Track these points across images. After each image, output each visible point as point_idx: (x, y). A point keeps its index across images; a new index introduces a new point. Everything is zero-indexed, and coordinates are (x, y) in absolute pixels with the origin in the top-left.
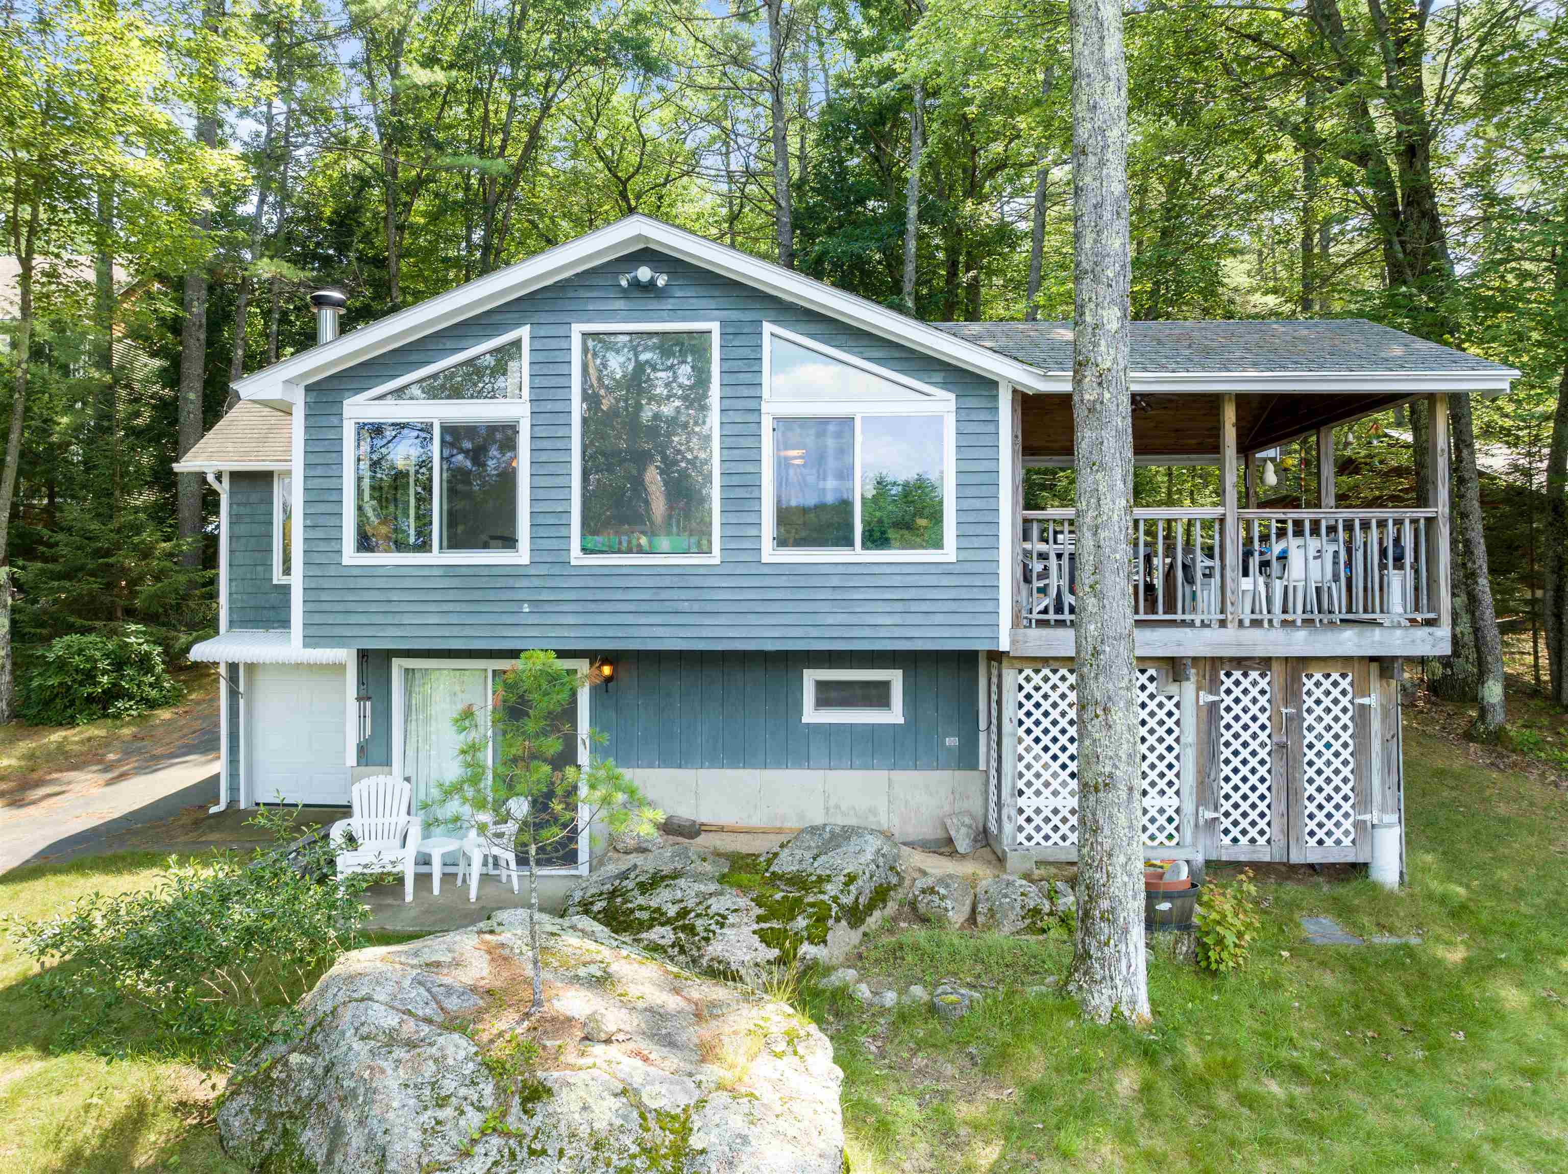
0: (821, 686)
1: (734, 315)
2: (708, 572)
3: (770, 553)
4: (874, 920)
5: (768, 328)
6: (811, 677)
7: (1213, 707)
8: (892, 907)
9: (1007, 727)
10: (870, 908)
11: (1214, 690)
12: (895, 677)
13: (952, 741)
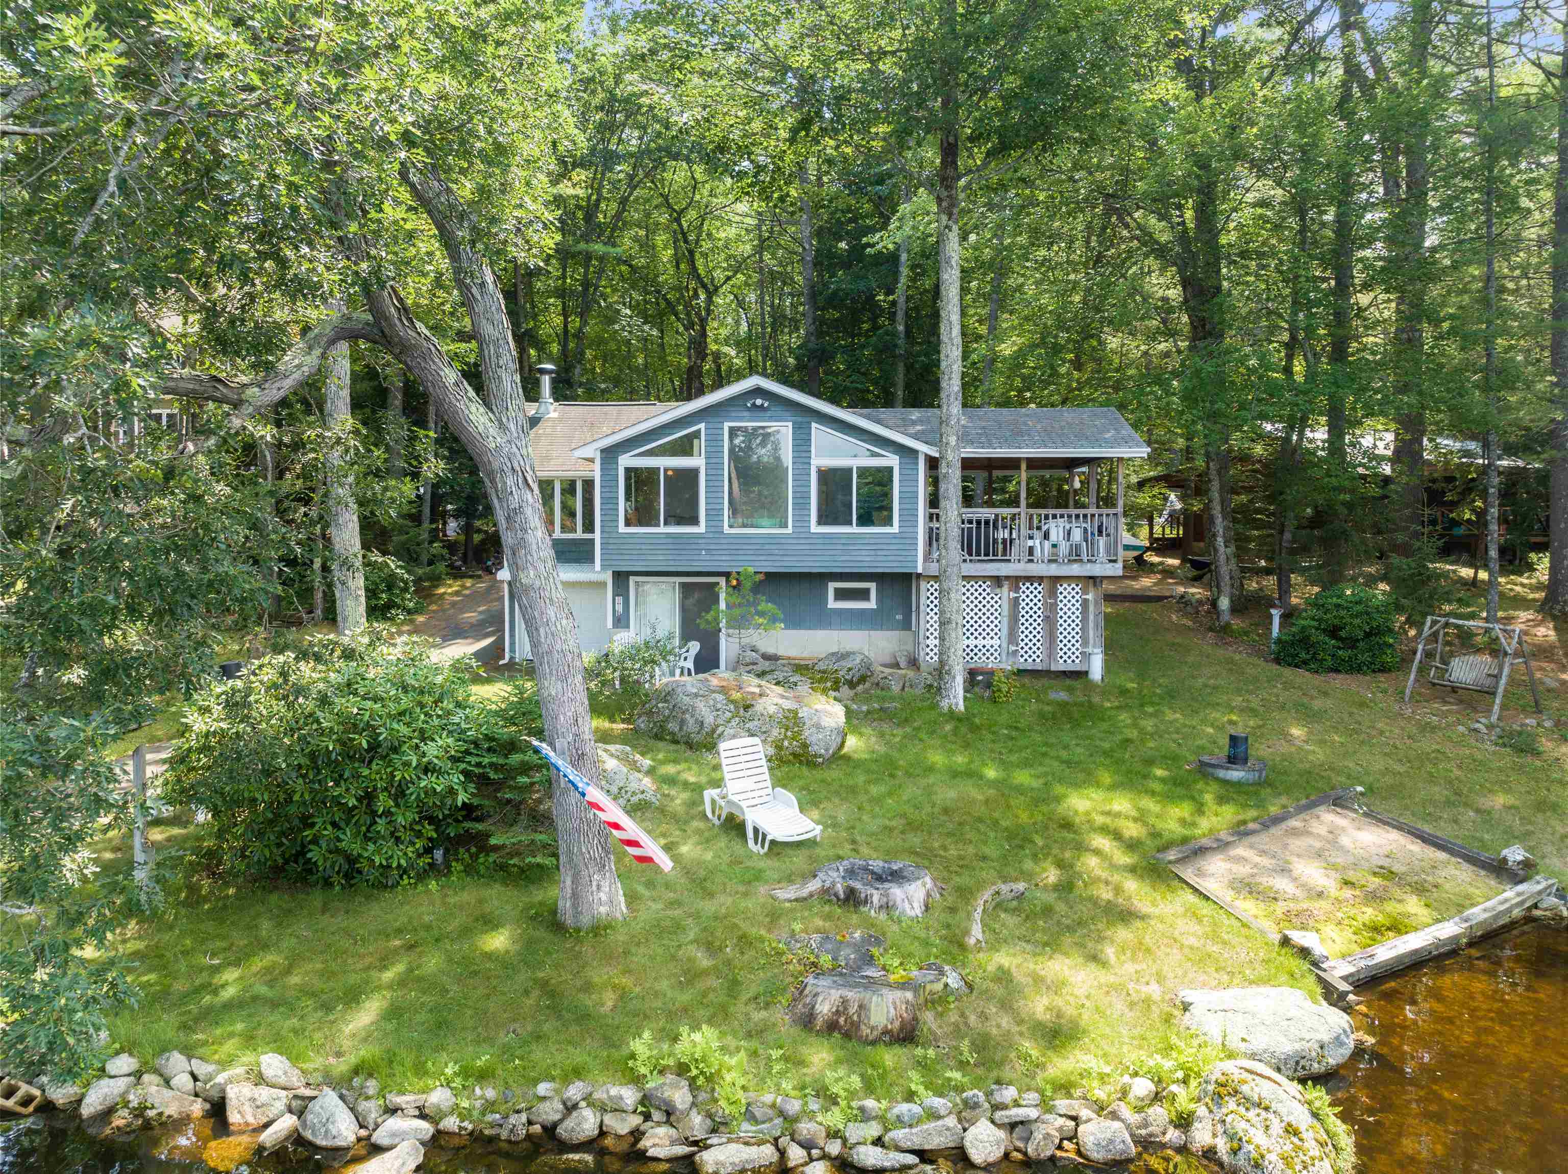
0: (836, 590)
1: (800, 419)
2: (786, 536)
3: (815, 528)
4: (860, 688)
5: (814, 425)
6: (832, 586)
7: (1017, 599)
8: (867, 685)
9: (922, 608)
10: (859, 683)
11: (1017, 591)
12: (872, 586)
13: (899, 617)
